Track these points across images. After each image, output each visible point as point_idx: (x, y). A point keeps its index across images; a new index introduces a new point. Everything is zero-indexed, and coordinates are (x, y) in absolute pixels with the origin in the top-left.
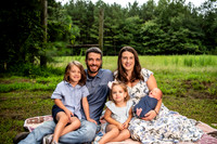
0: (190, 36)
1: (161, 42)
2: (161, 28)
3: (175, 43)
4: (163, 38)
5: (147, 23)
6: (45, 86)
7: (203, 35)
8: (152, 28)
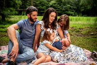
0: (70, 8)
1: (58, 10)
2: (58, 4)
3: (64, 11)
4: (59, 9)
5: (52, 2)
6: (4, 30)
7: (76, 8)
8: (54, 4)
